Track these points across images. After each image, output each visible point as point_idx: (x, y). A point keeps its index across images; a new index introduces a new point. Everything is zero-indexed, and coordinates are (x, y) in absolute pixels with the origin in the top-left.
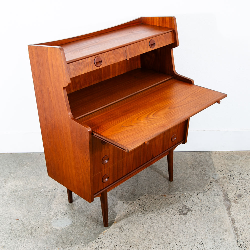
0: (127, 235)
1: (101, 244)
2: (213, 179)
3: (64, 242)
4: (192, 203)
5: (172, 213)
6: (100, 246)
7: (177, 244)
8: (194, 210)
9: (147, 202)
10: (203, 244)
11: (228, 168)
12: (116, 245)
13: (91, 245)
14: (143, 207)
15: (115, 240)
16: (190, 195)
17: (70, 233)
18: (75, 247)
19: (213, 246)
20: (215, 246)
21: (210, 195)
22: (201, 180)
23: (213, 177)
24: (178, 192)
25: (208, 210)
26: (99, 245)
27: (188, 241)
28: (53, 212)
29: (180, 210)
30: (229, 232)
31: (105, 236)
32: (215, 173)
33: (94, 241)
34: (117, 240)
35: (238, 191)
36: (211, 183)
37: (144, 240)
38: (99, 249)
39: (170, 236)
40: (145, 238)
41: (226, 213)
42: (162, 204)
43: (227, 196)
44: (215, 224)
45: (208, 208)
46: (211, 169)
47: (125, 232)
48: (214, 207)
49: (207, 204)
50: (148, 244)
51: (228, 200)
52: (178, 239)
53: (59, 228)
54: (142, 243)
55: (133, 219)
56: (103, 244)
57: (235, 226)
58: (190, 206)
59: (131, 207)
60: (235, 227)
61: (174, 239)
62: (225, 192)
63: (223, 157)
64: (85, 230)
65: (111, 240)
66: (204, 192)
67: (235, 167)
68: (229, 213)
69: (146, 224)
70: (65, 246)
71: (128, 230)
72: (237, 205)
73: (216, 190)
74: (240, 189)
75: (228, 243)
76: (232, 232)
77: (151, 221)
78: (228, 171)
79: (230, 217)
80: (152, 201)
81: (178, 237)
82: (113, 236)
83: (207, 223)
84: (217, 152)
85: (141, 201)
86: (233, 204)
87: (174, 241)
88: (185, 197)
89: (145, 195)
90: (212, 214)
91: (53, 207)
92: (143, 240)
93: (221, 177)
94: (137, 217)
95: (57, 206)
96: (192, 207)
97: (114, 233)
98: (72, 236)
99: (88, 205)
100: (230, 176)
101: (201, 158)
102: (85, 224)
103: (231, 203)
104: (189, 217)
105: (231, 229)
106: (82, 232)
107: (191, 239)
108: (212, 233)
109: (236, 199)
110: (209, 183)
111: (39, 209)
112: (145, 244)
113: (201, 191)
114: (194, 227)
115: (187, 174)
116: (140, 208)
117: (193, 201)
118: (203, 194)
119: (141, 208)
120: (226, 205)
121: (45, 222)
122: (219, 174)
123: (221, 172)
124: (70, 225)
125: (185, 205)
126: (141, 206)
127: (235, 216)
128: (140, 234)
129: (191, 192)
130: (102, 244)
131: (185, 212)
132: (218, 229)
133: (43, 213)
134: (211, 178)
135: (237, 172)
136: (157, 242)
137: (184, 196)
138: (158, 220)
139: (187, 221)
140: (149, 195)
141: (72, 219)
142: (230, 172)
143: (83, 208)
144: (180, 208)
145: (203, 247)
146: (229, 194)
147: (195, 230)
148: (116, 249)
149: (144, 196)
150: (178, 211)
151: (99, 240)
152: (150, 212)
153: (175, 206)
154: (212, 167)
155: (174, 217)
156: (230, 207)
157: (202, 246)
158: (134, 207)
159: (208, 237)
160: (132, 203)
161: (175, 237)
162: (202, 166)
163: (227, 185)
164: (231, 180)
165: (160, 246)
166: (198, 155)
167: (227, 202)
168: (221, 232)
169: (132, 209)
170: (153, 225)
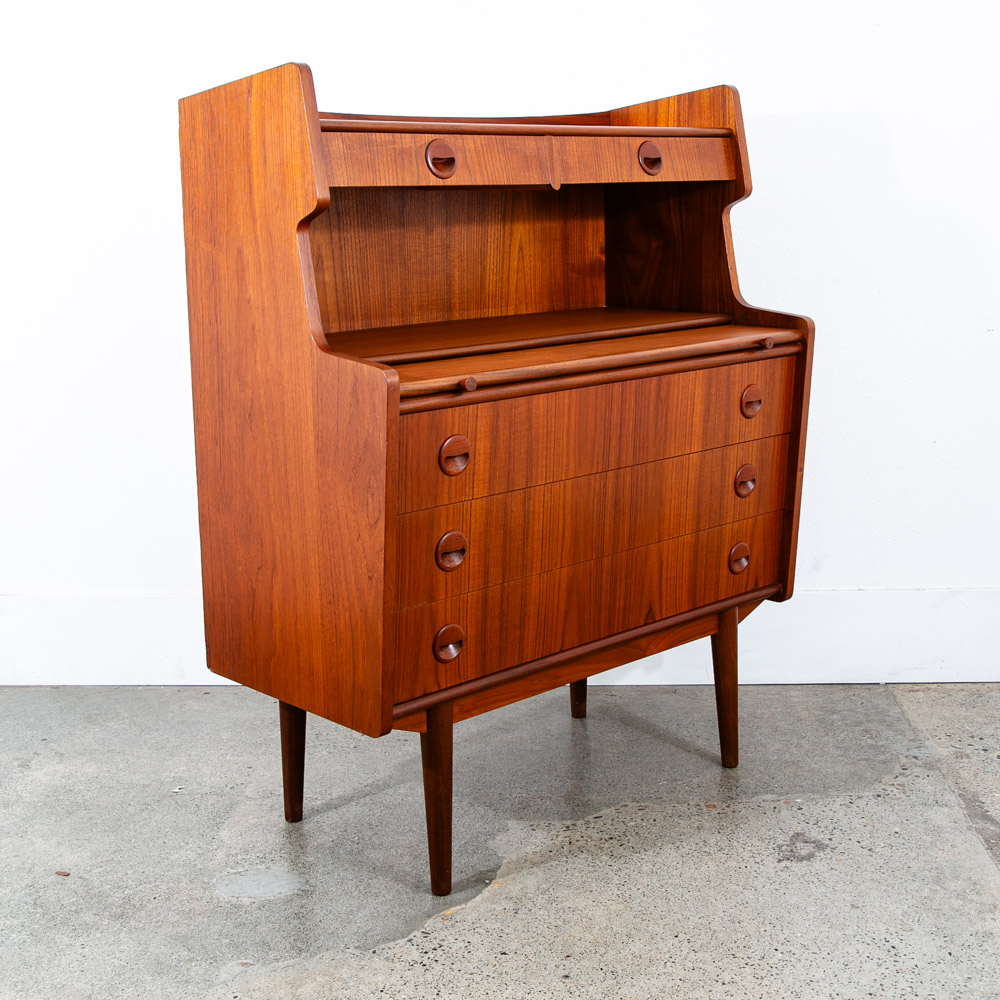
0: (551, 920)
1: (434, 949)
2: (914, 760)
3: (265, 943)
4: (831, 828)
5: (746, 855)
6: (432, 956)
7: (776, 950)
8: (841, 846)
9: (632, 824)
10: (893, 947)
11: (972, 730)
12: (504, 954)
13: (389, 951)
14: (618, 838)
15: (498, 938)
16: (820, 803)
18: (317, 958)
19: (944, 953)
20: (950, 954)
21: (903, 803)
22: (863, 762)
23: (910, 753)
24: (769, 797)
25: (902, 846)
26: (426, 953)
27: (826, 940)
29: (780, 847)
31: (453, 926)
32: (917, 744)
33: (401, 942)
34: (505, 936)
36: (904, 769)
37: (629, 936)
38: (424, 965)
39: (745, 924)
40: (634, 931)
42: (699, 829)
43: (982, 808)
44: (939, 888)
45: (903, 841)
46: (902, 733)
47: (541, 913)
48: (924, 837)
49: (897, 830)
50: (648, 948)
51: (986, 818)
52: (779, 933)
54: (619, 945)
55: (577, 874)
56: (442, 948)
58: (820, 837)
59: (567, 839)
61: (763, 933)
62: (969, 797)
63: (945, 700)
65: (478, 936)
66: (879, 796)
69: (634, 889)
70: (271, 956)
71: (554, 905)
73: (929, 788)
77: (654, 881)
78: (972, 737)
80: (655, 820)
81: (778, 926)
82: (488, 926)
83: (905, 884)
84: (916, 687)
85: (610, 822)
87: (762, 940)
88: (800, 809)
89: (623, 803)
90: (921, 858)
91: (225, 839)
92: (625, 938)
93: (946, 754)
94: (591, 869)
95: (240, 835)
96: (830, 839)
97: (492, 917)
100: (982, 752)
101: (853, 702)
104: (825, 869)
107: (839, 934)
108: (930, 914)
110: (898, 769)
112: (635, 950)
113: (866, 794)
114: (849, 898)
115: (798, 746)
116: (603, 841)
117: (835, 820)
118: (874, 800)
119: (611, 841)
120: (980, 831)
122: (935, 745)
123: (943, 740)
124: (296, 891)
125: (802, 834)
126: (607, 837)
128: (608, 919)
129: (823, 796)
130: (439, 949)
131: (804, 852)
132: (956, 903)
134: (901, 756)
136: (686, 943)
137: (795, 809)
138: (687, 875)
140: (643, 804)
141: (304, 873)
142: (981, 739)
144: (781, 843)
145: (897, 959)
146: (989, 802)
147: (855, 907)
148: (504, 964)
149: (618, 807)
150: (772, 851)
151: (425, 937)
152: (650, 853)
153: (755, 835)
154: (904, 726)
155: (756, 869)
157: (892, 954)
158: (579, 839)
159: (916, 927)
160: (568, 827)
161: (769, 928)
162: (859, 723)
163: (976, 775)
164: (988, 761)
165: (699, 955)
166: (840, 694)
167: (981, 824)
168: (972, 912)
169: (570, 843)
170: (663, 890)
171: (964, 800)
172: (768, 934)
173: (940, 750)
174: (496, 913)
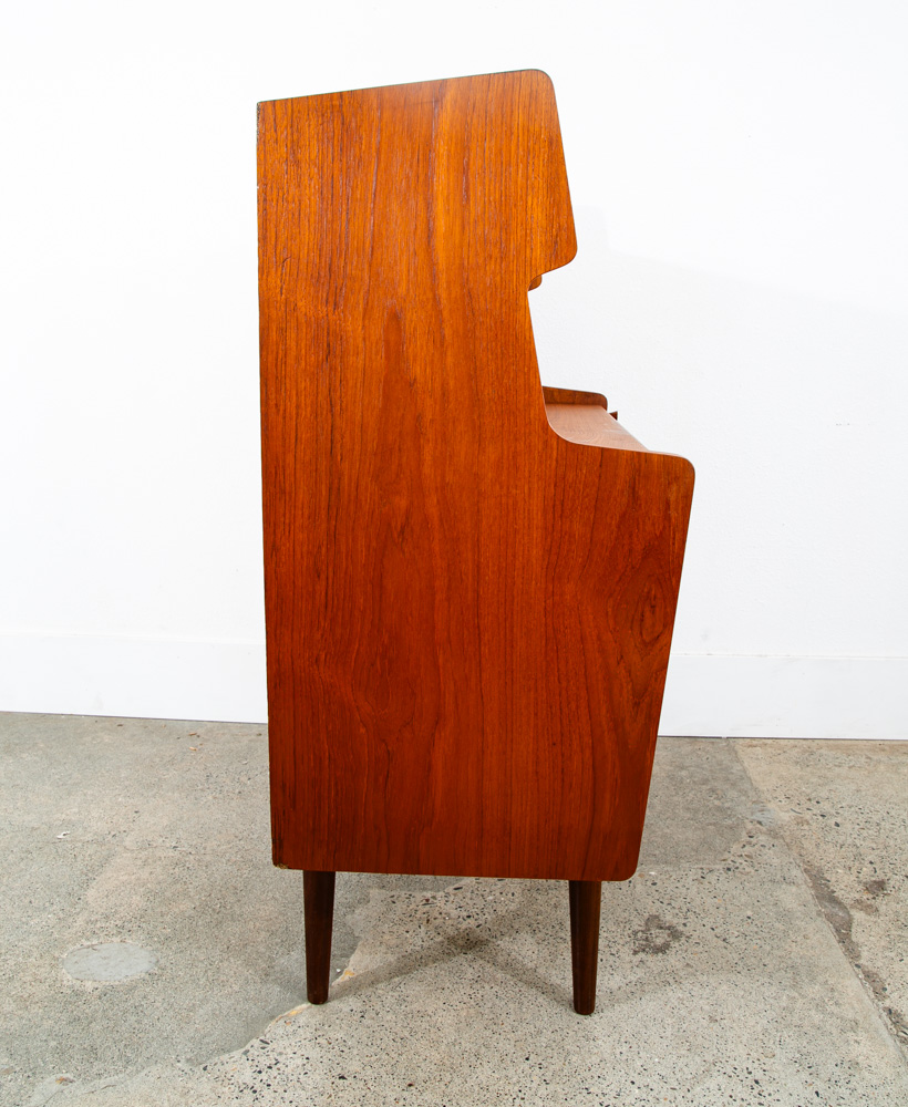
0: (397, 1029)
1: (270, 1067)
2: (758, 826)
3: (93, 1049)
4: (685, 910)
5: (602, 943)
6: (265, 1078)
7: (633, 1083)
8: (695, 935)
9: (491, 898)
10: (757, 1082)
11: (809, 791)
12: (342, 1077)
13: (221, 1068)
14: (476, 917)
15: (339, 1053)
16: (674, 877)
17: (132, 1010)
18: (143, 1074)
19: (811, 1094)
20: (817, 1093)
21: (753, 880)
22: (711, 827)
23: (754, 817)
25: (756, 936)
26: (260, 1072)
27: (685, 1069)
28: (80, 921)
29: (635, 933)
30: (867, 1031)
31: (294, 1032)
32: (759, 806)
33: (237, 1054)
34: (346, 1050)
35: (864, 869)
36: (751, 837)
37: (477, 1055)
38: (255, 1092)
39: (600, 1042)
40: (483, 1050)
41: (838, 951)
42: (556, 907)
43: (829, 887)
44: (796, 995)
45: (756, 929)
46: (745, 793)
47: (389, 1018)
48: (777, 925)
49: (749, 913)
50: (496, 1075)
51: (834, 900)
52: (636, 1057)
53: (89, 985)
54: (466, 1070)
55: (431, 964)
56: (278, 1066)
57: (887, 1003)
58: (675, 921)
59: (426, 916)
60: (890, 1010)
61: (618, 1056)
62: (814, 872)
63: (781, 757)
64: (205, 1000)
65: (318, 1049)
66: (729, 869)
67: (833, 787)
68: (852, 952)
69: (487, 987)
70: (95, 1070)
71: (403, 1007)
72: (873, 918)
73: (776, 861)
74: (871, 863)
75: (875, 1082)
76: (885, 1034)
77: (509, 976)
78: (810, 800)
79: (857, 965)
80: (513, 894)
81: (635, 1046)
82: (331, 1034)
83: (762, 989)
84: (754, 742)
85: (469, 894)
86: (858, 915)
87: (617, 1067)
88: (654, 884)
90: (776, 952)
91: (90, 900)
92: (473, 1059)
93: (787, 819)
94: (446, 958)
95: (107, 896)
96: (685, 925)
97: (337, 1021)
98: (139, 1022)
99: (239, 901)
100: (821, 818)
101: (699, 756)
102: (210, 973)
103: (848, 913)
104: (680, 965)
105: (875, 1017)
106: (192, 1009)
107: (698, 1059)
108: (791, 1033)
109: (865, 897)
110: (744, 838)
111: (27, 901)
112: (482, 1077)
113: (717, 867)
114: (707, 1008)
116: (461, 919)
117: (688, 900)
118: (725, 875)
119: (469, 920)
120: (829, 917)
121: (35, 955)
122: (777, 809)
123: (784, 802)
124: (143, 975)
125: (657, 917)
126: (465, 914)
127: (879, 964)
128: (458, 1030)
129: (676, 869)
130: (274, 1068)
131: (659, 941)
132: (817, 1017)
133: (37, 920)
134: (746, 821)
135: (844, 804)
136: (537, 1069)
137: (649, 883)
139: (672, 981)
141: (157, 950)
142: (818, 802)
143: (214, 910)
144: (636, 928)
145: (762, 1100)
146: (833, 880)
147: (713, 1020)
148: (340, 1094)
150: (628, 939)
151: (263, 1048)
152: (506, 938)
153: (610, 916)
154: (747, 786)
155: (611, 962)
156: (850, 927)
157: (755, 1092)
158: (437, 915)
159: (777, 1051)
160: (427, 900)
161: (625, 1048)
162: (705, 781)
163: (817, 845)
164: (827, 828)
165: (551, 1087)
166: (687, 748)
167: (830, 908)
168: (834, 1031)
169: (428, 921)
170: (517, 989)
171: (810, 876)
172: (624, 1057)
173: (782, 814)
174: (342, 1016)
